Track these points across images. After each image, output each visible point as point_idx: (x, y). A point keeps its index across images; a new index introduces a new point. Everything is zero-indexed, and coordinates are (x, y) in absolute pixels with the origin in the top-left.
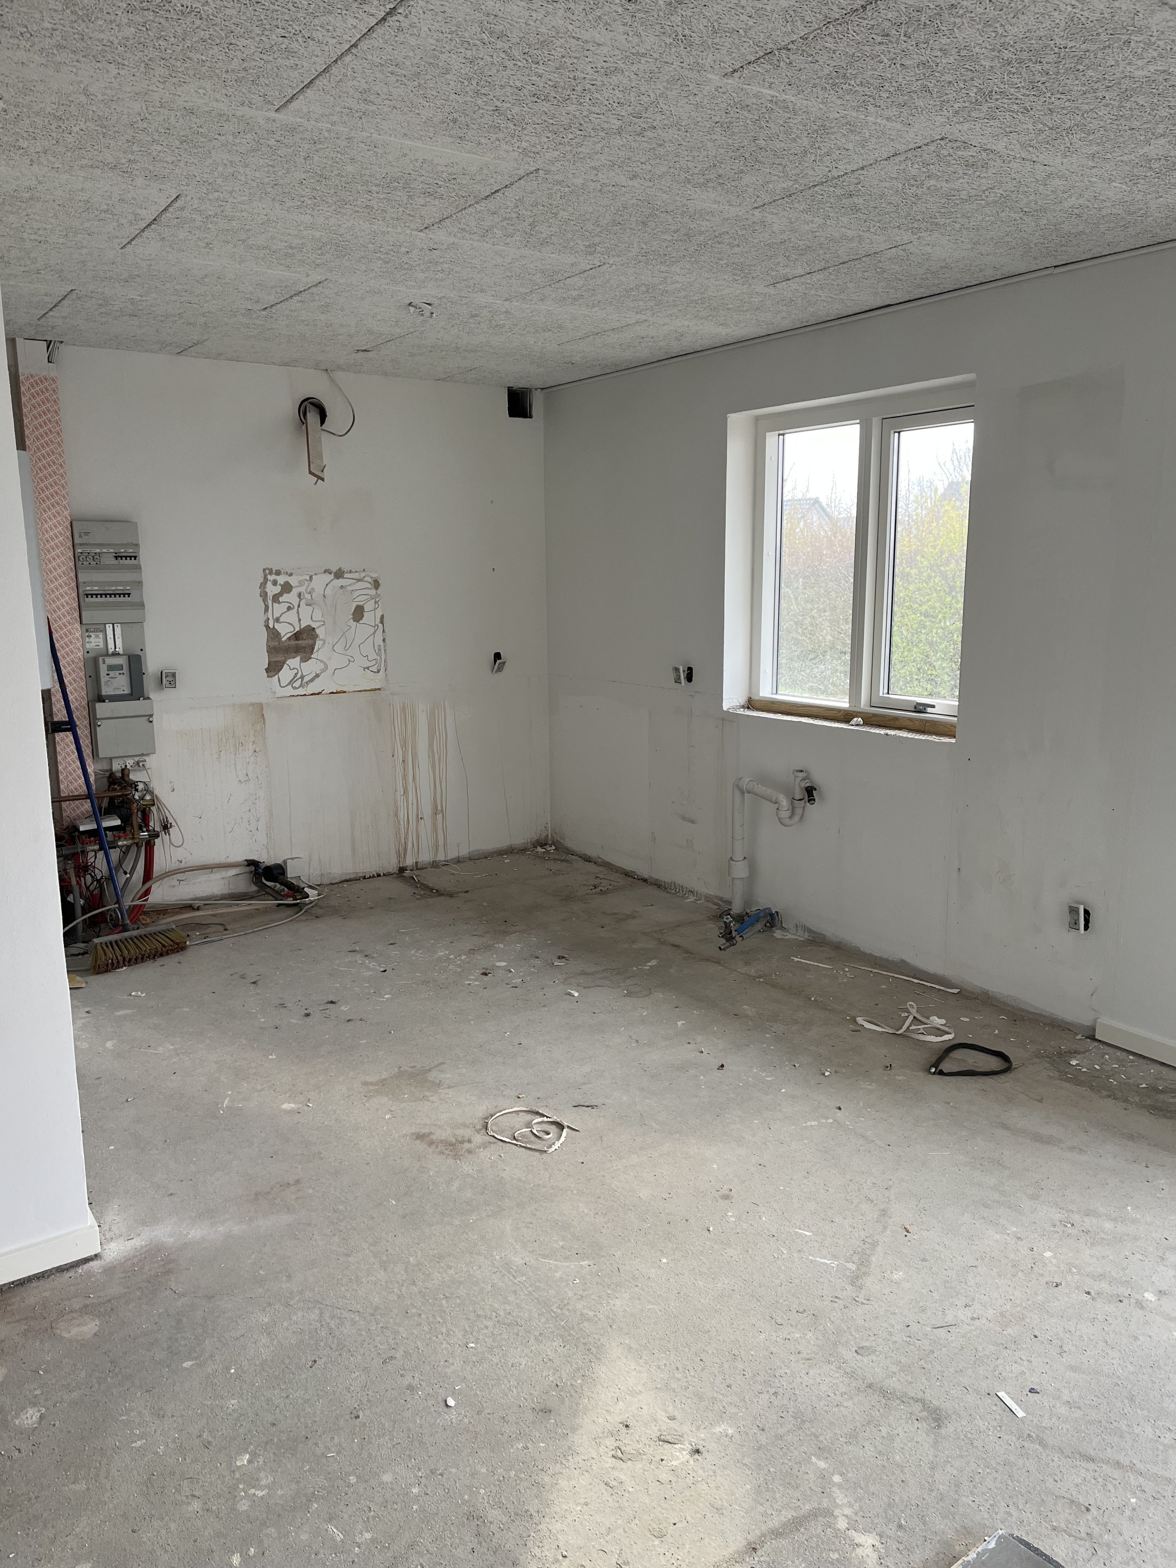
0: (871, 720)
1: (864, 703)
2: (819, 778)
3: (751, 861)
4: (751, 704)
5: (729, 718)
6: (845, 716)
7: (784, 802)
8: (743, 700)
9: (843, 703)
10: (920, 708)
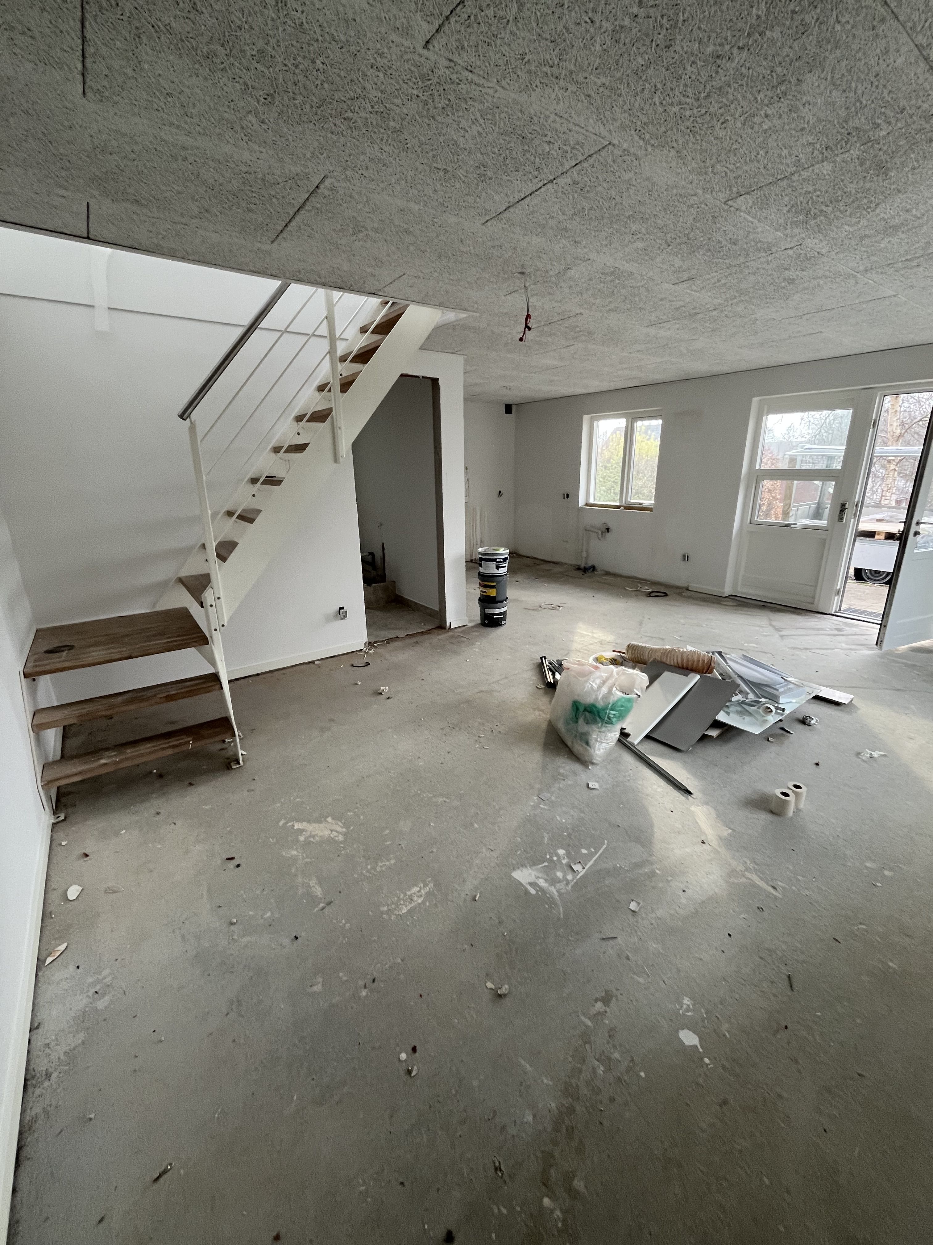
0: (626, 508)
1: (623, 503)
2: (610, 525)
3: (587, 551)
4: (587, 505)
5: (580, 509)
6: (618, 507)
7: (600, 533)
8: (584, 503)
9: (618, 504)
10: (641, 504)
